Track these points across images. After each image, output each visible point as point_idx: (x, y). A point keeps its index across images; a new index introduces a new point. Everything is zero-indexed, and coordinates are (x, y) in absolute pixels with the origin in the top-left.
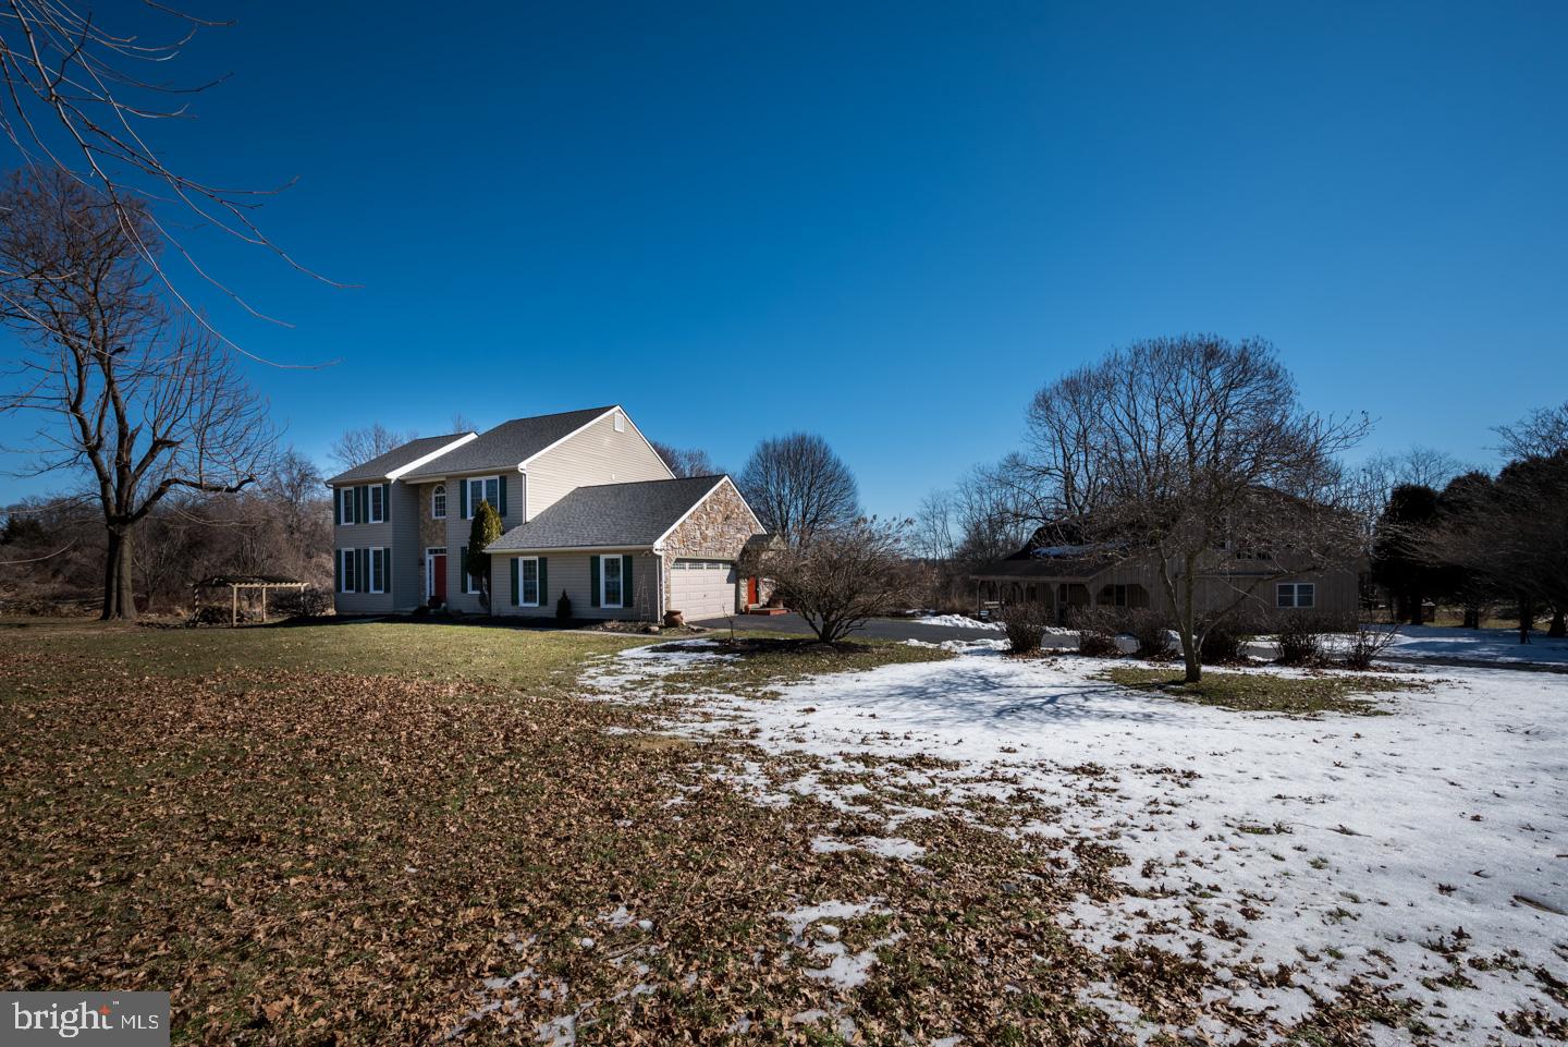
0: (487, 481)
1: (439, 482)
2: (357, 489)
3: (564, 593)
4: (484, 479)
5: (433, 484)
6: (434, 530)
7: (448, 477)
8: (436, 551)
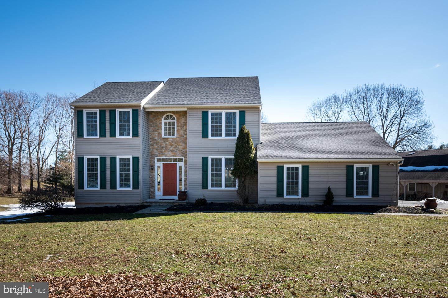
0: (227, 114)
1: (170, 112)
2: (103, 113)
3: (329, 189)
4: (224, 112)
5: (163, 113)
6: (164, 145)
7: (189, 108)
8: (164, 160)
